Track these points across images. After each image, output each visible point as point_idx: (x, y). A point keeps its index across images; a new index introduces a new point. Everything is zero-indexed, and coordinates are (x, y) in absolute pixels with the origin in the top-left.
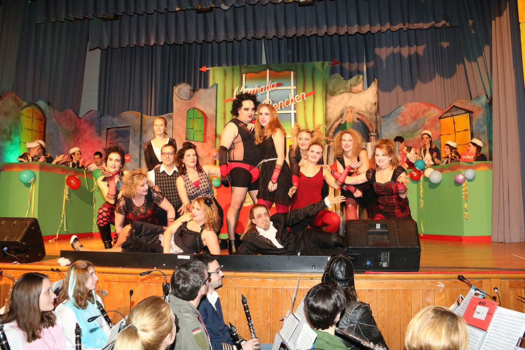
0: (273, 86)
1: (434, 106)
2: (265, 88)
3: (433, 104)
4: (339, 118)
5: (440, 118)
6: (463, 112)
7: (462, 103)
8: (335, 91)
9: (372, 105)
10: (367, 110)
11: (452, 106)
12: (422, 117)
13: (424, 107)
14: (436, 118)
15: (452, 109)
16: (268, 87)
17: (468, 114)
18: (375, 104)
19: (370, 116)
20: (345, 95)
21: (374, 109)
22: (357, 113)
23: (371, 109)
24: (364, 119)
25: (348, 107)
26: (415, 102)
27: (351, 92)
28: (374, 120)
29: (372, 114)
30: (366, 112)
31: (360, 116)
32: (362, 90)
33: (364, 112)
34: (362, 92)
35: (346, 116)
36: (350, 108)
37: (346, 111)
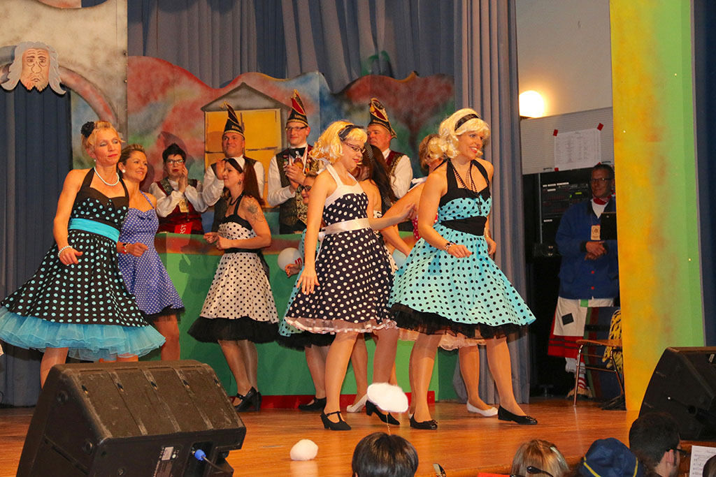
1: (190, 75)
3: (187, 69)
5: (204, 109)
6: (267, 103)
7: (263, 82)
10: (95, 65)
11: (238, 85)
12: (160, 98)
13: (164, 72)
14: (194, 105)
15: (239, 93)
17: (278, 111)
19: (106, 83)
22: (60, 66)
25: (30, 43)
26: (144, 55)
27: (40, 2)
29: (111, 78)
30: (92, 70)
31: (73, 77)
32: (80, 7)
33: (85, 69)
34: (79, 10)
35: (23, 68)
36: (37, 49)
37: (24, 55)
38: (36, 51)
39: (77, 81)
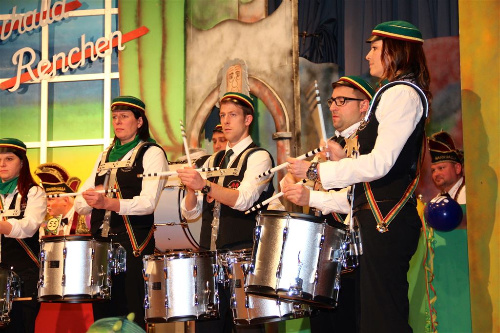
0: (58, 11)
2: (38, 16)
4: (213, 92)
8: (206, 17)
9: (283, 57)
10: (272, 70)
16: (45, 13)
18: (291, 53)
19: (280, 85)
20: (227, 30)
21: (288, 66)
22: (249, 78)
23: (281, 66)
24: (266, 94)
25: (231, 60)
27: (239, 20)
28: (289, 96)
29: (283, 79)
30: (271, 75)
31: (257, 85)
32: (264, 17)
33: (267, 75)
34: (263, 21)
35: (227, 85)
36: (234, 65)
37: (228, 73)
38: (234, 67)
39: (260, 88)
